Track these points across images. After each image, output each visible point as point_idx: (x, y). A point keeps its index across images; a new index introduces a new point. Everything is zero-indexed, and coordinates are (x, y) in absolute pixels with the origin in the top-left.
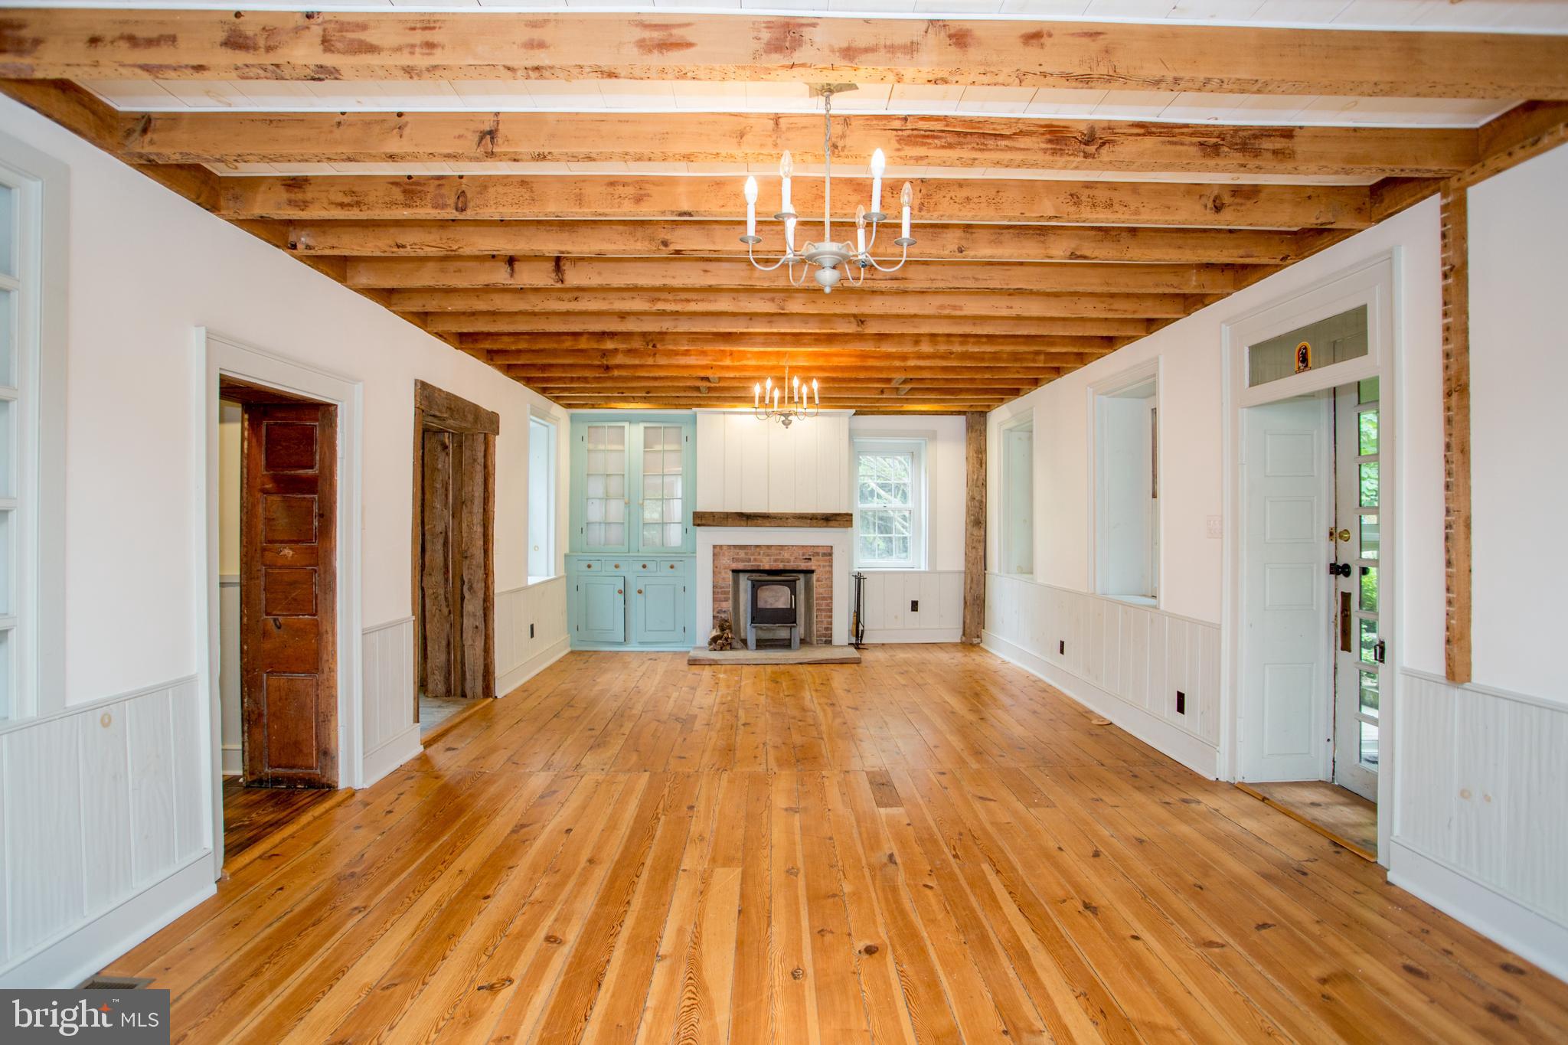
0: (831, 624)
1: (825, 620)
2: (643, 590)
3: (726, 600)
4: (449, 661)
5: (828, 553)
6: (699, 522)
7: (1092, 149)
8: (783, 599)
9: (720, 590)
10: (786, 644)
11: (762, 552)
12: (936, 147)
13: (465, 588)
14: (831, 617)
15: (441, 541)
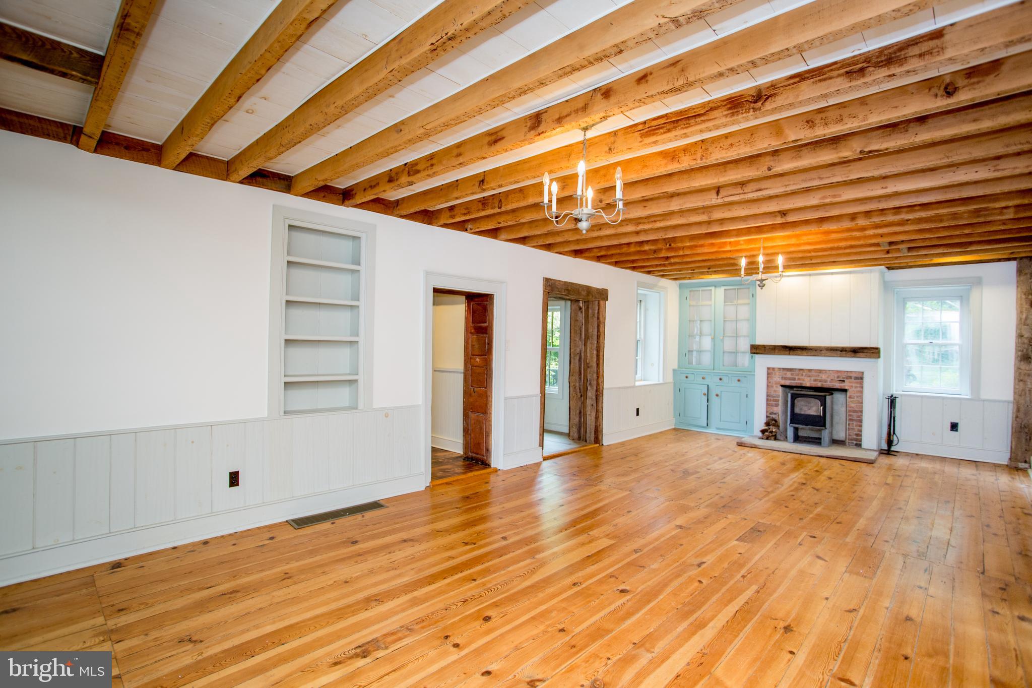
0: (861, 431)
1: (857, 428)
2: (719, 395)
3: (777, 405)
4: (580, 421)
5: (860, 378)
6: (755, 351)
7: (759, 104)
8: (814, 408)
9: (772, 399)
10: (817, 441)
11: (804, 374)
12: (662, 134)
13: (588, 383)
14: (861, 426)
15: (578, 358)
